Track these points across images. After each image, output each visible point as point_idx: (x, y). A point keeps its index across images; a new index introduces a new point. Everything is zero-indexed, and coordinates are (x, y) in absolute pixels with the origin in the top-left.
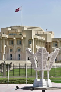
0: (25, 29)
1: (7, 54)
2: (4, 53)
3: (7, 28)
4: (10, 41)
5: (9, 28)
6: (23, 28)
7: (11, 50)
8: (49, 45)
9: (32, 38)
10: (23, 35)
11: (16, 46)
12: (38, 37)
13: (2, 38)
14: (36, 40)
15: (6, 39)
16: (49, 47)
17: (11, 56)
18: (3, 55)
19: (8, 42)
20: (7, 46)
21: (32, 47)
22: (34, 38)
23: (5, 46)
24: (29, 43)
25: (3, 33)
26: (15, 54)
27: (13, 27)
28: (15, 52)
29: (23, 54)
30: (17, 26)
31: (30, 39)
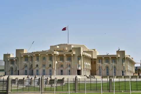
0: (72, 46)
1: (58, 70)
2: (56, 69)
3: (56, 46)
4: (61, 57)
5: (57, 46)
6: (71, 45)
7: (62, 66)
8: (94, 62)
9: (81, 55)
10: (73, 52)
11: (66, 62)
12: (86, 54)
13: (54, 54)
14: (84, 56)
15: (57, 56)
16: (94, 64)
17: (62, 71)
18: (55, 71)
19: (59, 59)
20: (58, 62)
21: (81, 63)
22: (83, 55)
23: (56, 62)
24: (79, 60)
25: (54, 50)
26: (65, 70)
27: (61, 45)
28: (65, 68)
29: (73, 70)
30: (64, 44)
31: (79, 55)
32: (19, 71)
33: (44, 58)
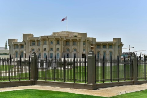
4: (67, 42)
7: (68, 50)
9: (86, 40)
21: (86, 47)
24: (84, 44)
26: (71, 54)
29: (78, 54)
32: (26, 54)
33: (52, 42)
